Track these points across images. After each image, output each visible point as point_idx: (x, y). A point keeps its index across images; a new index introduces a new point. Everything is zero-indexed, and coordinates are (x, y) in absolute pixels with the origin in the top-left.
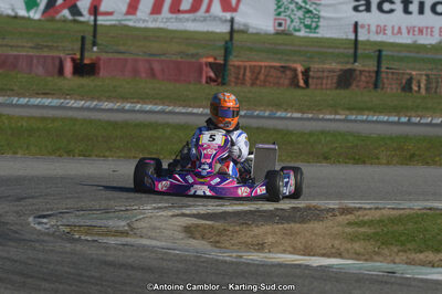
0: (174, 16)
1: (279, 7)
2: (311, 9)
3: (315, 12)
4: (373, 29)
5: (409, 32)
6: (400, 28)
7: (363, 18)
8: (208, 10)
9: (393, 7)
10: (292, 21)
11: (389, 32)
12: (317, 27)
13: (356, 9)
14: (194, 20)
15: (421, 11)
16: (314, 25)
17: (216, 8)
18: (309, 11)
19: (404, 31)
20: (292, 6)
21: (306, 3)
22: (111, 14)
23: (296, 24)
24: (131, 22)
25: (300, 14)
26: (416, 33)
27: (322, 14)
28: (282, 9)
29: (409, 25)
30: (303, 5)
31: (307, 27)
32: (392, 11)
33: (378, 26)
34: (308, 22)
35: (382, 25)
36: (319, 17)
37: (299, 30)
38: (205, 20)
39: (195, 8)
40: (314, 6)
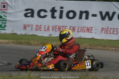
2: (2, 15)
3: (4, 17)
4: (34, 27)
5: (53, 29)
6: (48, 27)
7: (29, 20)
9: (46, 14)
11: (42, 29)
12: (5, 26)
13: (26, 15)
15: (61, 17)
16: (3, 25)
19: (51, 28)
26: (57, 30)
27: (8, 18)
29: (54, 25)
32: (45, 16)
33: (37, 25)
35: (39, 25)
40: (4, 14)
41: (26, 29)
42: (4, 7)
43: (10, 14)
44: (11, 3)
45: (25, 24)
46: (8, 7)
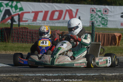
0: (51, 21)
1: (92, 17)
2: (104, 17)
3: (106, 18)
8: (64, 19)
10: (97, 22)
12: (107, 24)
13: (122, 17)
14: (59, 22)
16: (105, 23)
17: (67, 18)
18: (103, 18)
20: (97, 16)
21: (102, 15)
22: (27, 21)
23: (99, 23)
24: (35, 24)
25: (100, 19)
27: (109, 19)
28: (93, 18)
30: (101, 16)
31: (103, 24)
34: (103, 22)
36: (107, 20)
37: (100, 26)
38: (63, 22)
39: (59, 18)
40: (105, 16)
41: (122, 26)
42: (106, 11)
43: (111, 16)
44: (111, 9)
45: (122, 22)
46: (109, 12)
